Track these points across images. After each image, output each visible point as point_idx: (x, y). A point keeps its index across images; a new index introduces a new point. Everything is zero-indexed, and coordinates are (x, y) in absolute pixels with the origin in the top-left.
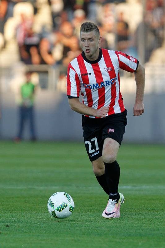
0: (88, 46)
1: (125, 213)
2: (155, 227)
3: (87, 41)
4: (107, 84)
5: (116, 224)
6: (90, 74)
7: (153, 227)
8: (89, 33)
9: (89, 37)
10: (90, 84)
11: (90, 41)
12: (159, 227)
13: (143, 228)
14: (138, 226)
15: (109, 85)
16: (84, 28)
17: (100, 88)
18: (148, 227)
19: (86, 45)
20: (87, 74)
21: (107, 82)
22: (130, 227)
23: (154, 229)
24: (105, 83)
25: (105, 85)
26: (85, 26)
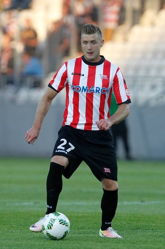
0: (91, 49)
1: (27, 230)
2: (58, 246)
3: (89, 43)
4: (97, 90)
5: (17, 243)
6: (83, 75)
7: (56, 246)
8: (91, 35)
9: (92, 39)
10: (80, 86)
11: (93, 44)
12: (62, 245)
13: (45, 246)
14: (40, 245)
15: (99, 93)
16: (87, 30)
17: (89, 92)
18: (50, 245)
19: (89, 48)
20: (80, 75)
21: (98, 89)
22: (31, 245)
23: (57, 247)
24: (95, 89)
25: (95, 91)
26: (88, 28)
